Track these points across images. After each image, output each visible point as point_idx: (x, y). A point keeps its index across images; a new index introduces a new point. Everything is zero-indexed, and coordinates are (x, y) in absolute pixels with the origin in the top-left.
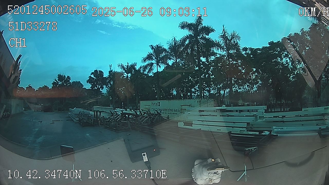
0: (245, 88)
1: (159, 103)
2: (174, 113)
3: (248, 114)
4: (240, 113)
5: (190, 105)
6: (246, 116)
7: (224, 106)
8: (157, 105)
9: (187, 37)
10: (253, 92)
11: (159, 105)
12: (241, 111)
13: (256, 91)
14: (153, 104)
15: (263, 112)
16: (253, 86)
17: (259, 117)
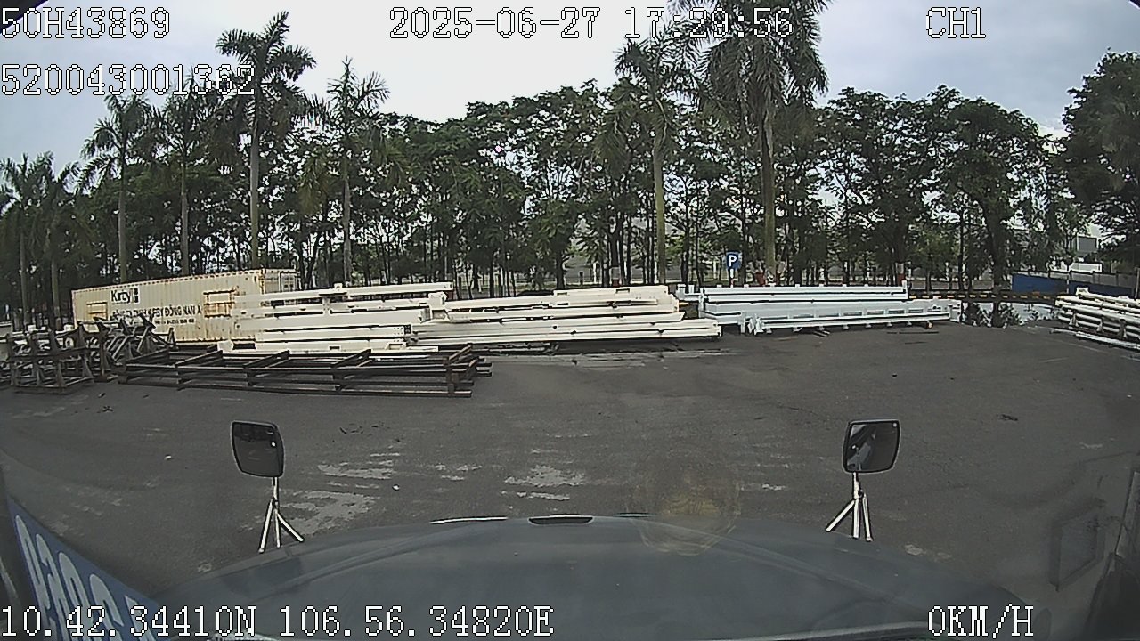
1: (136, 290)
2: (184, 319)
8: (129, 298)
11: (136, 299)
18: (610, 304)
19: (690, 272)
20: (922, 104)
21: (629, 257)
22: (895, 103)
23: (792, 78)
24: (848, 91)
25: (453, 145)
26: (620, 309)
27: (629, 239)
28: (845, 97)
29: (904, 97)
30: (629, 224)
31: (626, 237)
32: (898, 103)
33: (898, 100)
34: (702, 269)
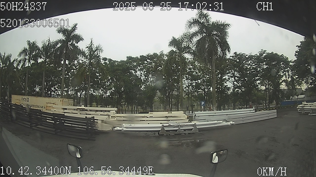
0: (99, 92)
1: (28, 98)
3: (102, 113)
4: (96, 112)
5: (54, 103)
6: (101, 115)
7: (83, 106)
8: (26, 100)
9: (60, 41)
10: (106, 96)
11: (28, 100)
12: (97, 111)
13: (109, 96)
14: (23, 99)
15: (114, 113)
16: (107, 92)
17: (111, 116)
18: (166, 117)
19: (189, 107)
20: (256, 55)
21: (172, 103)
22: (249, 55)
23: (220, 49)
24: (235, 53)
25: (121, 68)
26: (169, 119)
27: (172, 97)
28: (235, 55)
29: (251, 53)
30: (172, 93)
31: (171, 97)
32: (250, 55)
33: (250, 54)
34: (193, 106)
